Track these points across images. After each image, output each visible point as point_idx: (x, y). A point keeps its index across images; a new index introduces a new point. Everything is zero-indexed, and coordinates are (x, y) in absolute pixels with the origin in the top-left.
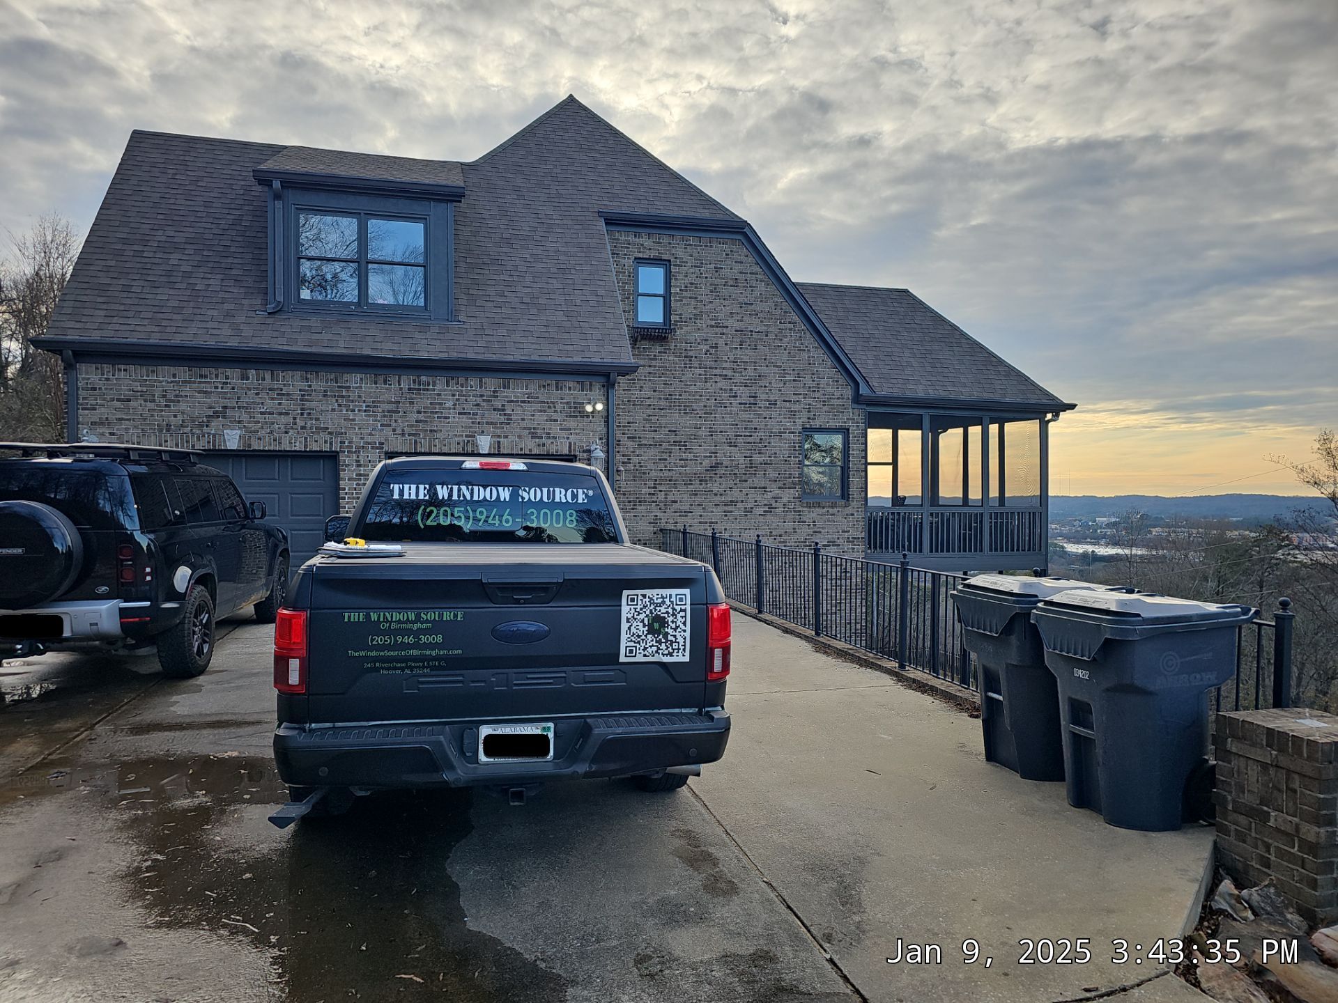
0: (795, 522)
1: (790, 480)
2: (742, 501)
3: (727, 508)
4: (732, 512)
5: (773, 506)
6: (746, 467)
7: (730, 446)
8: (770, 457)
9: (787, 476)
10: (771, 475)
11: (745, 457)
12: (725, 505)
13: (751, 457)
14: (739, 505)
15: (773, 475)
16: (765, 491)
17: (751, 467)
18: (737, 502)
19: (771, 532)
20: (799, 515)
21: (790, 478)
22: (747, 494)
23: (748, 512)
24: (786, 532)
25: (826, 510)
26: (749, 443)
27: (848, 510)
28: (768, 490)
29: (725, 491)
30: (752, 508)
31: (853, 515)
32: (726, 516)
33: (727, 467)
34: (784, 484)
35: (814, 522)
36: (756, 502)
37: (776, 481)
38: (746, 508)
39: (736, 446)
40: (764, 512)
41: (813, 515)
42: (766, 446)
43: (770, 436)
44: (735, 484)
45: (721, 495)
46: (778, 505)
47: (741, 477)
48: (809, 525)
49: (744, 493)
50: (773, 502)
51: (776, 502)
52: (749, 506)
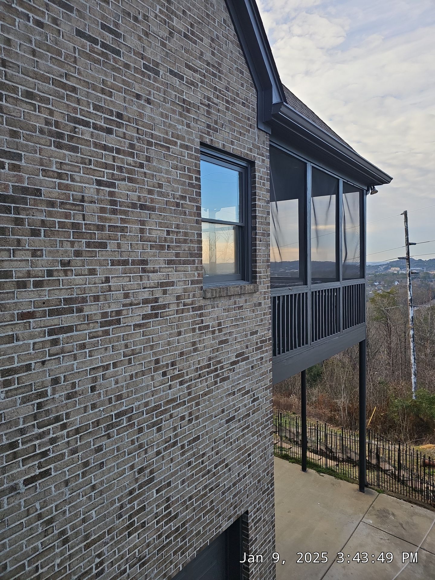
0: (194, 330)
1: (185, 246)
2: (96, 298)
3: (55, 321)
4: (70, 329)
5: (161, 302)
6: (103, 210)
7: (59, 146)
8: (150, 192)
9: (181, 237)
10: (154, 234)
11: (99, 183)
12: (51, 313)
13: (113, 185)
14: (91, 309)
15: (158, 233)
16: (144, 270)
17: (114, 212)
18: (84, 300)
19: (157, 361)
20: (201, 315)
21: (185, 241)
22: (107, 280)
23: (110, 323)
24: (182, 354)
25: (232, 300)
26: (105, 148)
27: (256, 298)
28: (150, 266)
29: (50, 273)
30: (119, 313)
31: (260, 304)
32: (55, 342)
33: (52, 204)
34: (177, 255)
35: (220, 324)
36: (126, 296)
37: (162, 247)
38: (104, 315)
39: (75, 149)
40: (145, 317)
41: (218, 312)
42: (141, 166)
43: (149, 144)
44: (78, 254)
45: (37, 284)
46: (170, 299)
47: (92, 235)
48: (213, 332)
49: (100, 276)
50: (158, 293)
51: (165, 292)
52: (114, 308)
